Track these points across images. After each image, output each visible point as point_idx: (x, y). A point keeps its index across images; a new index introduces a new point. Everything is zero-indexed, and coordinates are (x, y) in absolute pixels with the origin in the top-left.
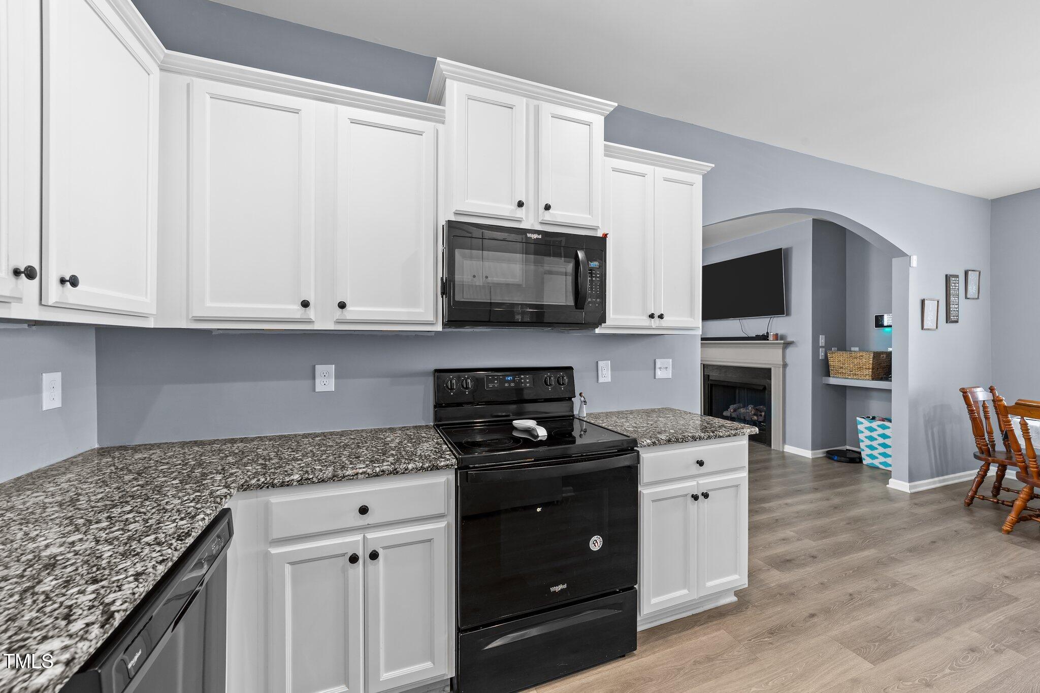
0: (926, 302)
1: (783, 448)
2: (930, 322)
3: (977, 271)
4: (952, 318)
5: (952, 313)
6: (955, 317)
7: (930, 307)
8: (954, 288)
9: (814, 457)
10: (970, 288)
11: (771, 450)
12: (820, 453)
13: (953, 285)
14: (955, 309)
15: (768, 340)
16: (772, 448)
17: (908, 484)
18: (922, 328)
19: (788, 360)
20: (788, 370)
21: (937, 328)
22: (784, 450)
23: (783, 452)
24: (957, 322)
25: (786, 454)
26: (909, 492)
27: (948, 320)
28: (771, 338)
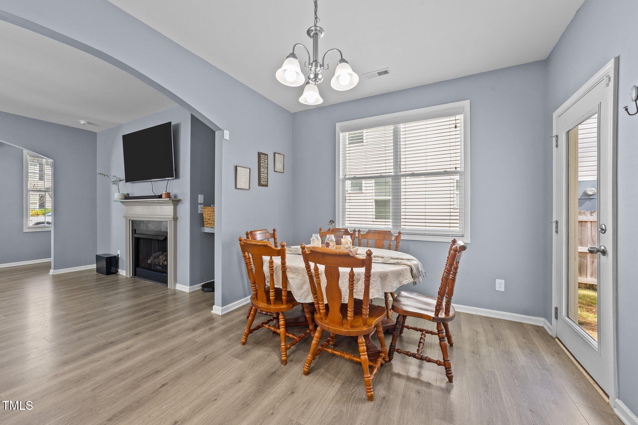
0: (238, 168)
1: (175, 286)
2: (243, 182)
3: (282, 154)
4: (262, 182)
5: (262, 179)
6: (265, 183)
7: (243, 174)
8: (264, 162)
9: (191, 291)
10: (277, 165)
11: (167, 289)
12: (198, 287)
13: (263, 160)
14: (265, 177)
15: (162, 198)
16: (168, 288)
17: (221, 308)
18: (236, 187)
19: (178, 215)
20: (178, 222)
21: (249, 188)
22: (176, 288)
23: (175, 290)
24: (266, 186)
25: (177, 291)
26: (221, 315)
27: (260, 184)
28: (163, 196)
